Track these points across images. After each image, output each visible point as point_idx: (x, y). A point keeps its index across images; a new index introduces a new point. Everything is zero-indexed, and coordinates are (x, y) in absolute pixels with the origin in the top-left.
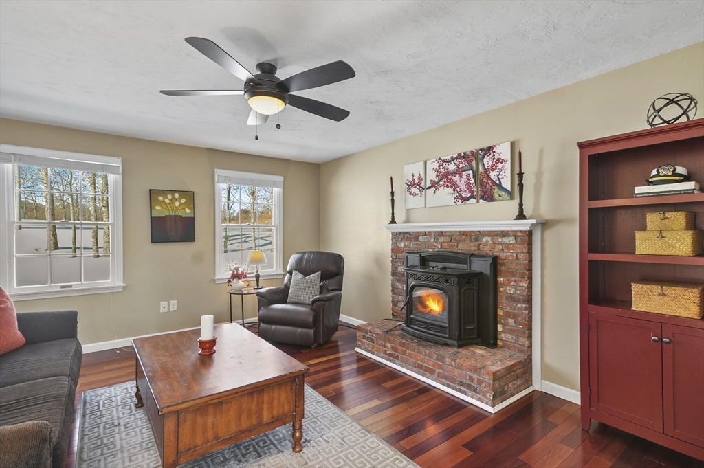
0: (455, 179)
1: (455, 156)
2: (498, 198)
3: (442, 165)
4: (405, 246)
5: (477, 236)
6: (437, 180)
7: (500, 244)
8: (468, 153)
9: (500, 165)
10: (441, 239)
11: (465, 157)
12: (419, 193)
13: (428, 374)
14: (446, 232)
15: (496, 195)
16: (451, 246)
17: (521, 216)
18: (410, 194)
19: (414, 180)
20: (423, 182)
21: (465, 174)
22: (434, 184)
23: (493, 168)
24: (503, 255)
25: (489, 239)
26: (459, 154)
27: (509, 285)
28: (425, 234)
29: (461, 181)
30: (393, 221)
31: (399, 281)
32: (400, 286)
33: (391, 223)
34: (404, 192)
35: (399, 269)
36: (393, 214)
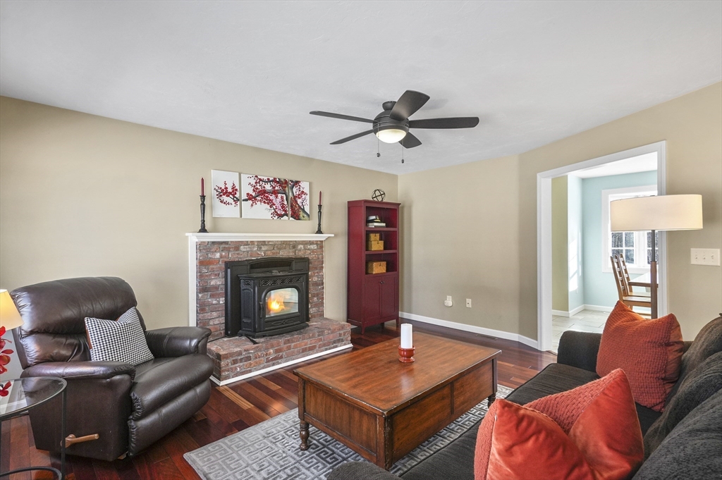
0: (271, 198)
1: (271, 179)
2: (302, 218)
3: (259, 183)
4: (221, 257)
5: (294, 245)
6: (254, 194)
7: (309, 249)
8: (282, 180)
9: (304, 196)
10: (264, 248)
11: (279, 182)
12: (233, 203)
13: (311, 352)
14: (269, 242)
15: (301, 216)
16: (274, 253)
17: (319, 232)
18: (222, 202)
19: (226, 188)
20: (238, 193)
21: (279, 195)
22: (250, 197)
23: (299, 196)
24: (310, 257)
25: (302, 246)
26: (275, 179)
27: (314, 276)
28: (246, 243)
29: (277, 201)
30: (203, 230)
31: (212, 296)
32: (214, 302)
33: (200, 231)
34: (211, 198)
35: (213, 283)
36: (203, 222)
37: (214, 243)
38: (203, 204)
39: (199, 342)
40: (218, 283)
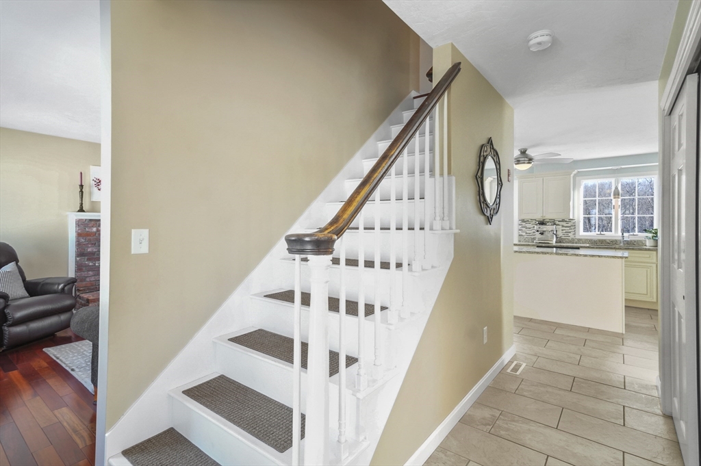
30: (81, 210)
31: (89, 260)
32: (91, 264)
33: (79, 211)
34: (90, 187)
35: (89, 250)
36: (82, 204)
37: (91, 220)
38: (82, 192)
39: (65, 286)
40: (95, 250)
